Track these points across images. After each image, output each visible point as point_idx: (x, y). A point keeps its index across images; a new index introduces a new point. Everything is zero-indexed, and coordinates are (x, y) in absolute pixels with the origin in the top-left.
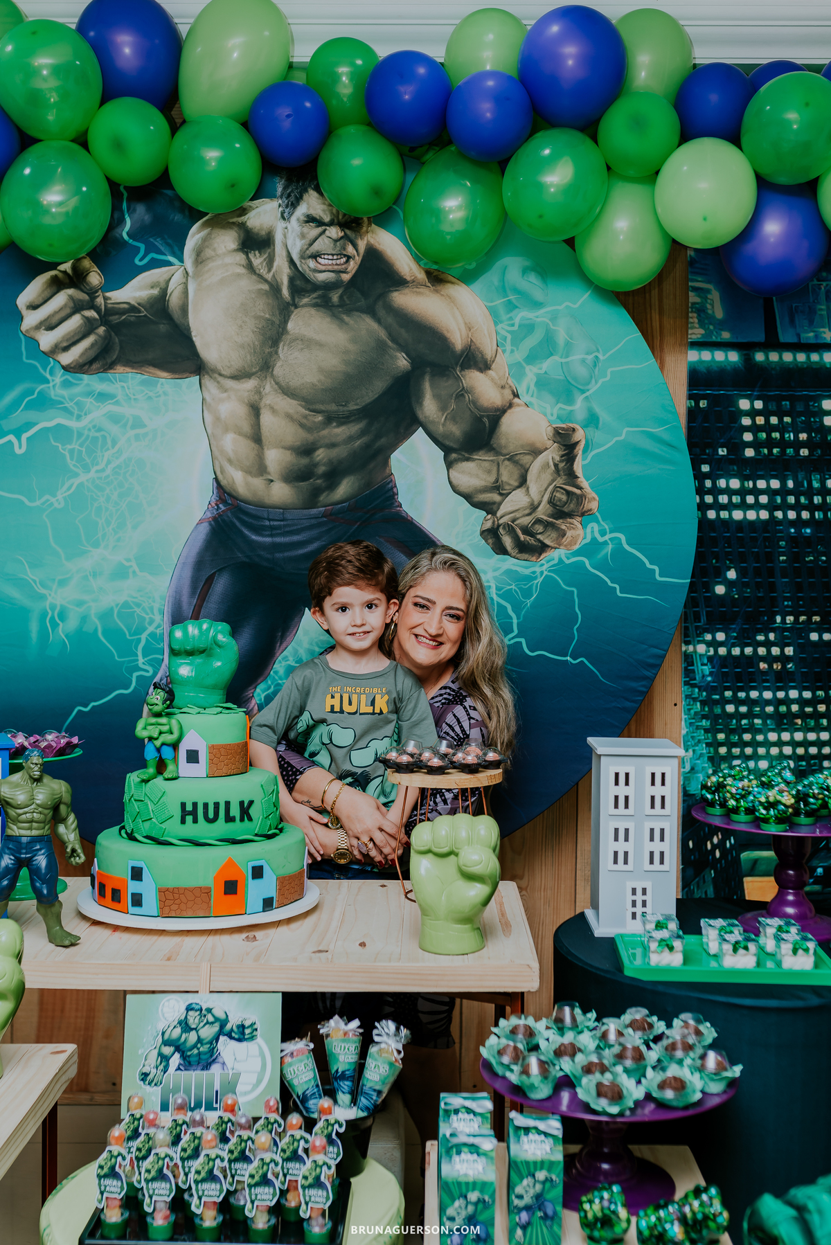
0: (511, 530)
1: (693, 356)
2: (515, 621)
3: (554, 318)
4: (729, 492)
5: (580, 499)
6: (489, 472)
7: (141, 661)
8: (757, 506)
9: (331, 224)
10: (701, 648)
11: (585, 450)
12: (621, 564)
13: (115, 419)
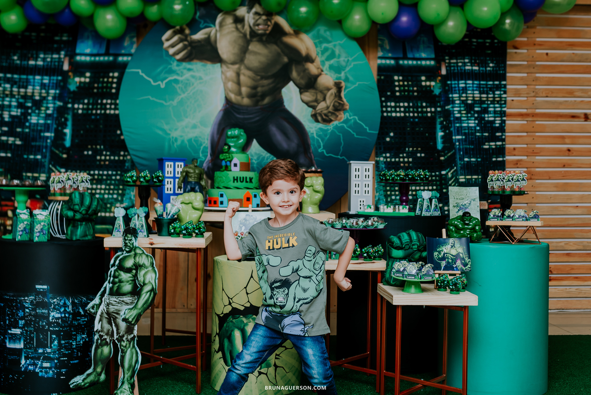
0: (320, 115)
1: (379, 61)
2: (322, 144)
3: (335, 46)
4: (391, 107)
5: (343, 105)
6: (313, 96)
7: (201, 155)
8: (400, 112)
9: (263, 15)
10: (382, 159)
11: (345, 89)
12: (356, 127)
13: (193, 77)
